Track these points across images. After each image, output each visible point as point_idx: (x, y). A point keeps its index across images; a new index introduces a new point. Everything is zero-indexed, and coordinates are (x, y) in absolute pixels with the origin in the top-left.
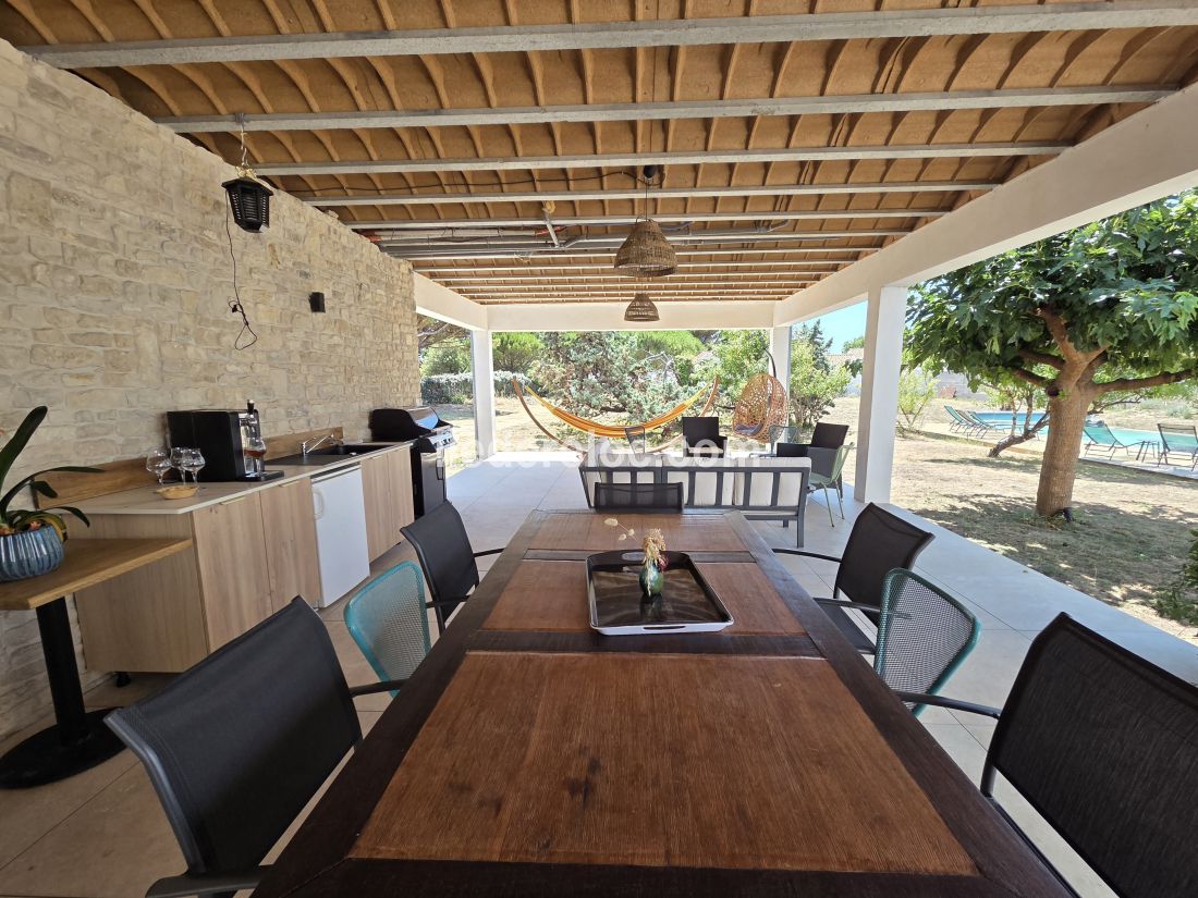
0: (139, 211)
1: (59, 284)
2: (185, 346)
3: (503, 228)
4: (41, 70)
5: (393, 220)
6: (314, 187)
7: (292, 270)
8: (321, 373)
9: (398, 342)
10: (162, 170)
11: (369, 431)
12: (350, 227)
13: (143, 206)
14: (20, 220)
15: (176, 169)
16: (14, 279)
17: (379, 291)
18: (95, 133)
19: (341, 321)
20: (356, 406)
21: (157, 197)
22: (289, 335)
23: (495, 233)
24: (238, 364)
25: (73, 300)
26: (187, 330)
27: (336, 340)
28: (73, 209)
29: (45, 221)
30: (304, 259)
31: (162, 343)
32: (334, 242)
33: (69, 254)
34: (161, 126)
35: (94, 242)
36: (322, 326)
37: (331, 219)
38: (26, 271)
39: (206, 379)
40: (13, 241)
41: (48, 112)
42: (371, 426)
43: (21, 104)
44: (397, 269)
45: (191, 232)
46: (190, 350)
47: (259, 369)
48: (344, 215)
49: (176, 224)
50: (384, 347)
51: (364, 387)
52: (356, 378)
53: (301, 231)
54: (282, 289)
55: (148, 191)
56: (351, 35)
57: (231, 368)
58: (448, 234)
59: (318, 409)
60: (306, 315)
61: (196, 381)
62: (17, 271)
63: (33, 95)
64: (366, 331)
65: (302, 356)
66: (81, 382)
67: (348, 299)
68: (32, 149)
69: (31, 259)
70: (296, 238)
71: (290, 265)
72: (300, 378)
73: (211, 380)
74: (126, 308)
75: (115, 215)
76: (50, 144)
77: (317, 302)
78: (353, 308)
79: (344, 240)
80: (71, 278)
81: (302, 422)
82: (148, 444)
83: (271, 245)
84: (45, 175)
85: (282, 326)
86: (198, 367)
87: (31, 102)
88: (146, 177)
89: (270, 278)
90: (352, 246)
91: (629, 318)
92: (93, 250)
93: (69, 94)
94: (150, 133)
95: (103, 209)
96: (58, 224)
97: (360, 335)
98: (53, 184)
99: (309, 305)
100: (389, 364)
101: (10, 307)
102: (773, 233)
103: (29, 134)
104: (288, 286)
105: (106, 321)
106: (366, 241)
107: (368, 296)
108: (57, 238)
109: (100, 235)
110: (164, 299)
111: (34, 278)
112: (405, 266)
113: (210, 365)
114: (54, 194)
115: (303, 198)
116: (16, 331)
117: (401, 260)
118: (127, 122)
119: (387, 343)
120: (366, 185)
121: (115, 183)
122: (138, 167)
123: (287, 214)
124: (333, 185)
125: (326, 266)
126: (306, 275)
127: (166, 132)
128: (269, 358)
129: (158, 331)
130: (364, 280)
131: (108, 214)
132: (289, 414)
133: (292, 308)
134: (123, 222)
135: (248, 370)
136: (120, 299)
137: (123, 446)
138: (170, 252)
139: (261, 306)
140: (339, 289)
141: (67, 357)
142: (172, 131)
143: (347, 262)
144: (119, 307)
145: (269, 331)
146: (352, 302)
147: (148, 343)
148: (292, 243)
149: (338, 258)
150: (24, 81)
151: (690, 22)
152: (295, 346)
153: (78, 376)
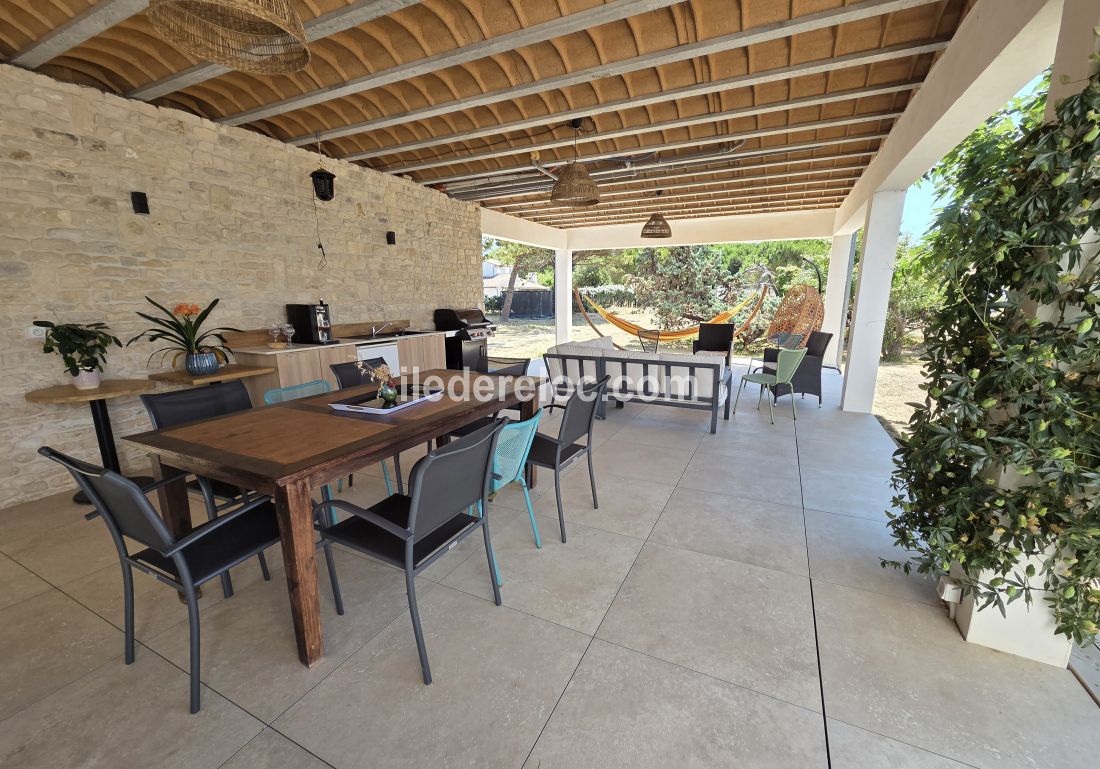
0: (276, 195)
1: (234, 239)
2: (301, 268)
3: (520, 173)
4: (224, 130)
5: (443, 176)
6: (386, 162)
7: (374, 218)
8: (395, 284)
9: (463, 262)
10: (290, 169)
11: (433, 324)
12: (420, 185)
13: (278, 192)
14: (216, 208)
15: (296, 168)
16: (213, 237)
17: (446, 227)
18: (252, 157)
19: (412, 250)
20: (423, 306)
21: (285, 185)
22: (370, 260)
23: (515, 177)
24: (335, 278)
25: (240, 246)
26: (302, 259)
27: (407, 262)
28: (239, 198)
29: (227, 207)
30: (383, 210)
31: (287, 267)
32: (408, 196)
33: (239, 222)
34: (288, 144)
35: (251, 215)
36: (395, 253)
37: (407, 181)
38: (219, 233)
39: (313, 287)
40: (212, 219)
41: (228, 151)
42: (435, 321)
43: (215, 149)
44: (463, 209)
45: (306, 203)
46: (304, 271)
47: (347, 281)
48: (415, 177)
49: (296, 199)
50: (449, 266)
51: (431, 294)
52: (423, 288)
53: (381, 192)
54: (366, 231)
55: (281, 183)
56: (332, 87)
57: (329, 281)
58: (485, 181)
59: (392, 307)
60: (383, 247)
61: (307, 288)
62: (214, 233)
63: (221, 144)
64: (433, 255)
65: (380, 274)
66: (243, 288)
67: (419, 234)
68: (222, 171)
69: (221, 227)
70: (377, 197)
71: (373, 215)
72: (378, 287)
73: (317, 288)
74: (268, 248)
75: (262, 199)
76: (229, 168)
77: (391, 238)
78: (422, 240)
79: (416, 194)
80: (239, 235)
81: (379, 315)
82: (279, 322)
83: (358, 204)
84: (226, 184)
85: (367, 254)
86: (308, 281)
87: (220, 148)
88: (279, 175)
89: (357, 225)
90: (423, 197)
91: (644, 235)
92: (251, 219)
93: (237, 138)
94: (282, 150)
95: (257, 196)
96: (233, 208)
97: (428, 258)
98: (231, 187)
99: (386, 240)
100: (454, 278)
101: (212, 251)
102: (734, 152)
103: (219, 164)
104: (371, 229)
105: (257, 256)
106: (436, 192)
107: (436, 231)
108: (233, 214)
109: (254, 211)
110: (288, 242)
111: (222, 237)
112: (471, 206)
113: (316, 279)
114: (231, 192)
115: (382, 171)
116: (214, 263)
117: (468, 202)
118: (268, 146)
119: (452, 263)
120: (428, 155)
121: (262, 182)
122: (275, 170)
123: (371, 182)
124: (410, 158)
125: (400, 213)
126: (385, 221)
127: (291, 147)
128: (356, 275)
129: (285, 260)
130: (433, 219)
131: (258, 200)
132: (369, 310)
133: (374, 243)
134: (266, 202)
135: (340, 282)
136: (266, 244)
137: (266, 321)
138: (292, 216)
139: (350, 243)
140: (412, 227)
141: (238, 275)
142: (294, 146)
143: (419, 208)
144: (264, 248)
145: (356, 258)
146: (422, 235)
147: (280, 268)
148: (374, 201)
149: (411, 207)
150: (216, 137)
151: (490, 40)
152: (376, 267)
153: (243, 285)
